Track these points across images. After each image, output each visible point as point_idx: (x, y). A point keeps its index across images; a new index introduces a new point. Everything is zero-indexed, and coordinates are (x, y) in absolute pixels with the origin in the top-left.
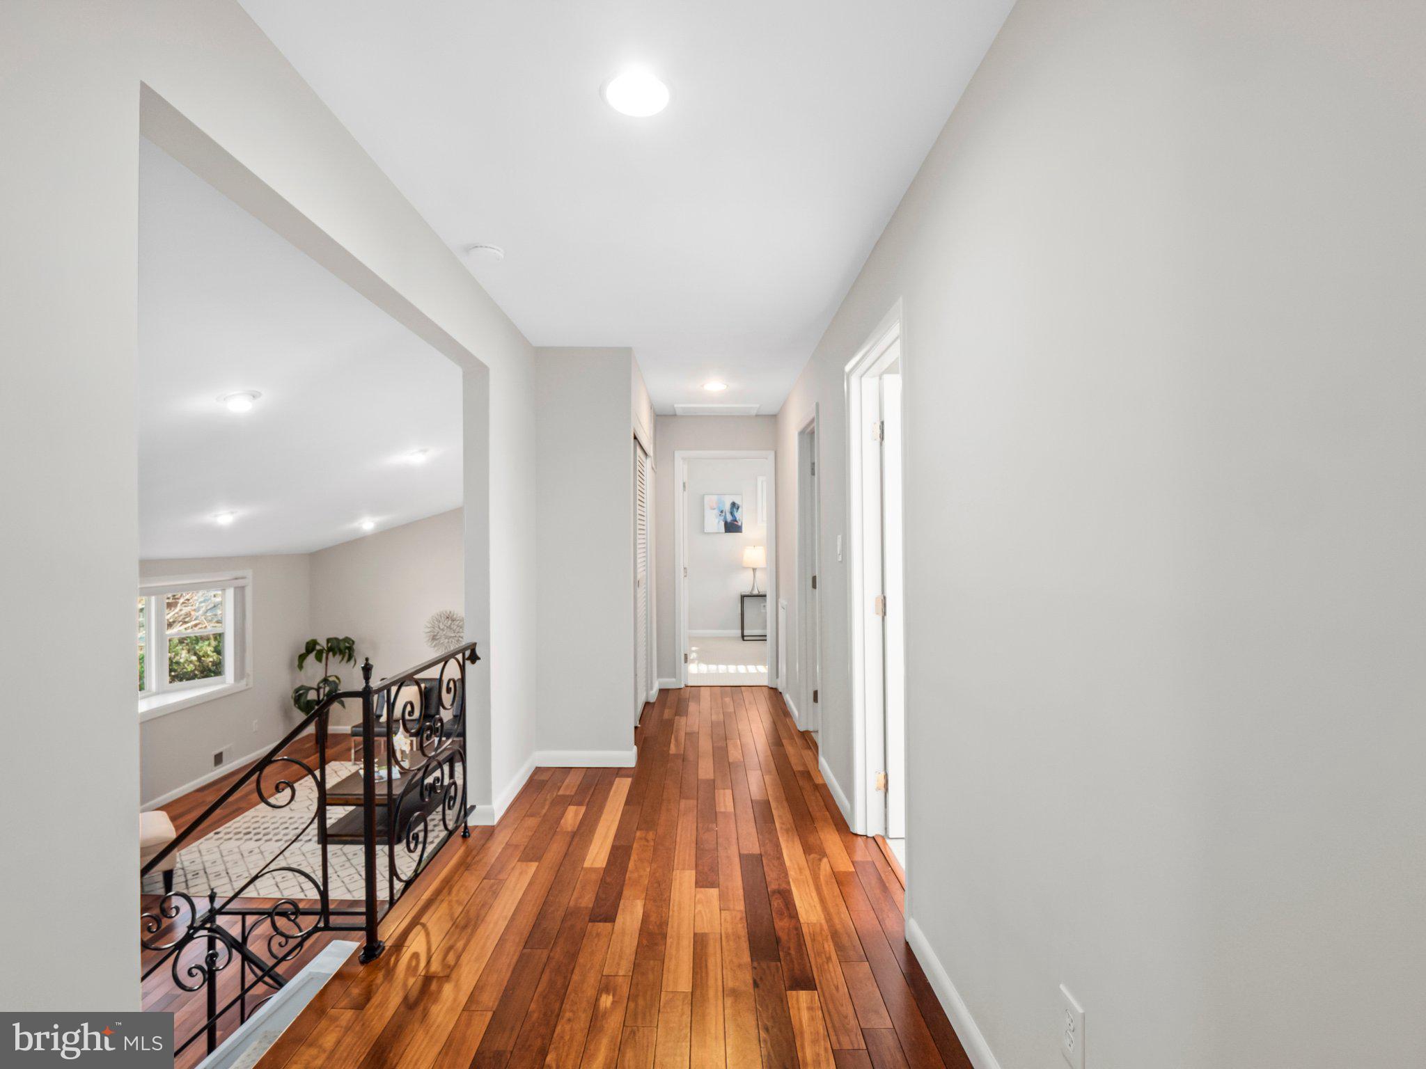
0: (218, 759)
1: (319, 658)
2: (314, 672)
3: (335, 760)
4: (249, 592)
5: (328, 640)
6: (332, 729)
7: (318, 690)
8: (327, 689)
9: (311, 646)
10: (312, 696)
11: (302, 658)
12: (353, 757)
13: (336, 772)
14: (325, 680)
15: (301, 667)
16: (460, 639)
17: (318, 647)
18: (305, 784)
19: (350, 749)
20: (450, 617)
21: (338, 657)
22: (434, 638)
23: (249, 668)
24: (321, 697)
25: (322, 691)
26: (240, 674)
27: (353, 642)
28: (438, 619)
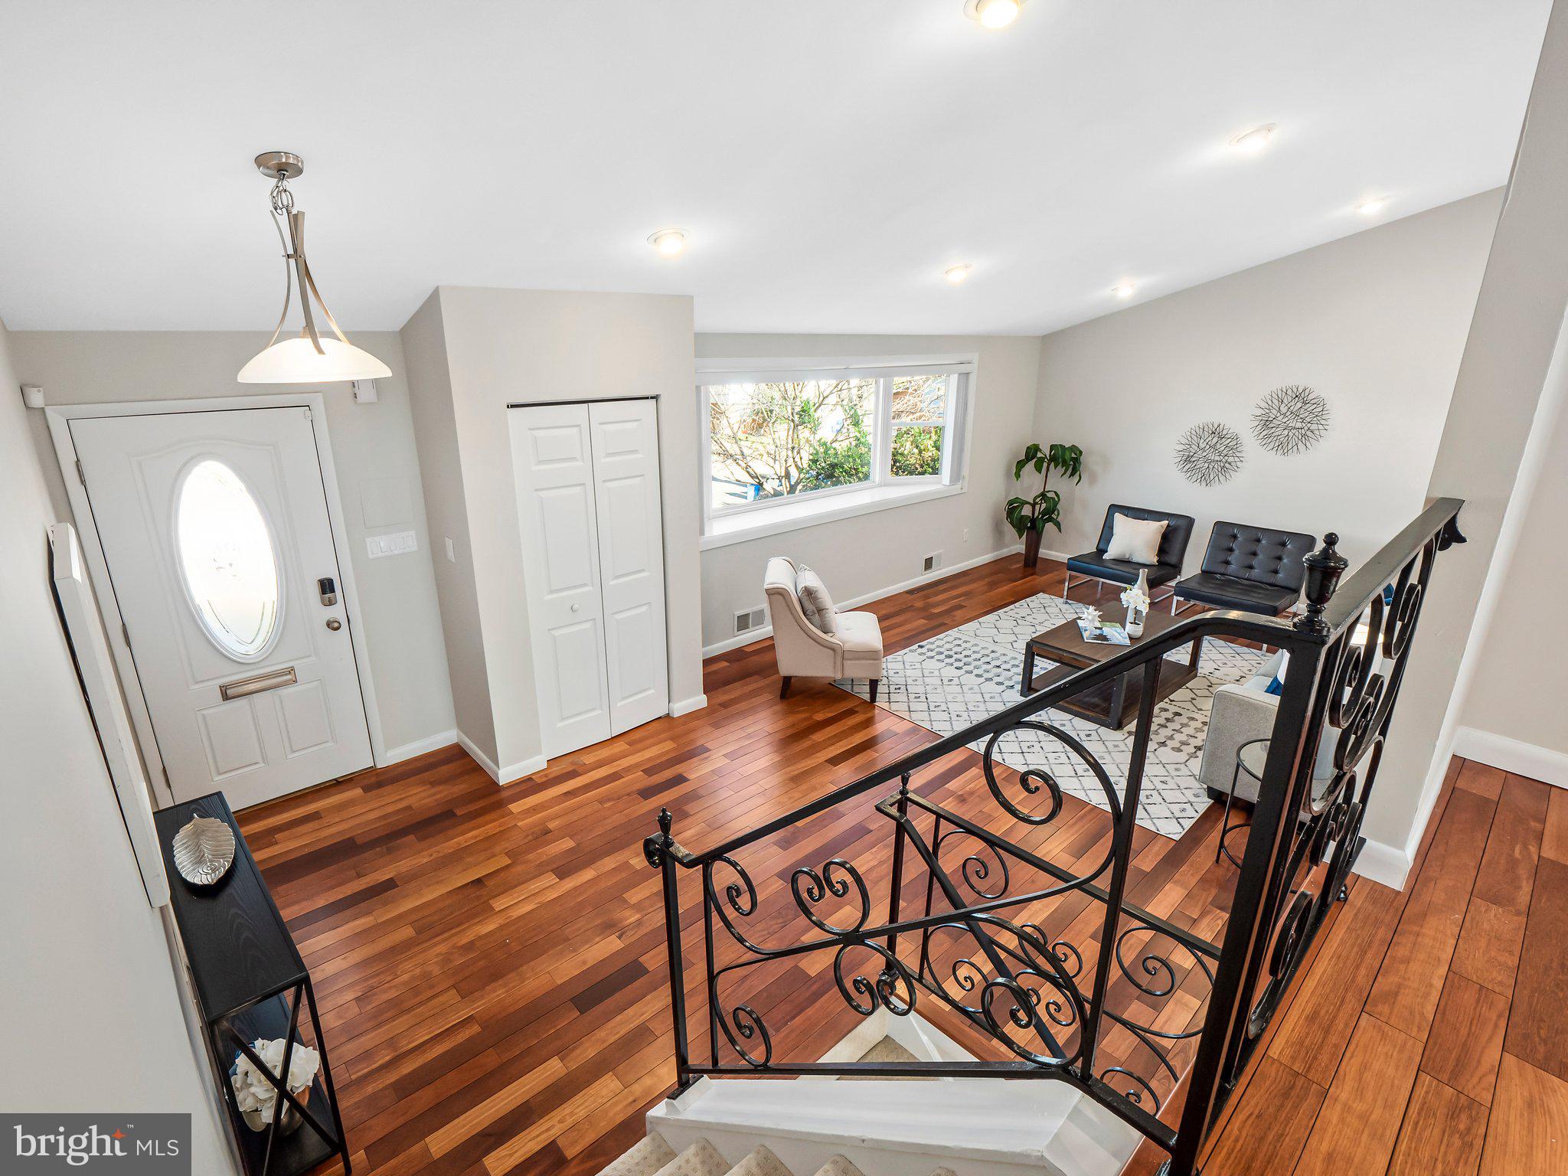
0: (929, 564)
1: (1038, 469)
2: (1031, 484)
3: (1044, 592)
4: (973, 379)
5: (1052, 447)
6: (1044, 553)
7: (1033, 506)
8: (1044, 506)
9: (1032, 452)
10: (1026, 511)
11: (1021, 465)
12: (1065, 593)
13: (1045, 607)
14: (1043, 495)
15: (1018, 475)
16: (1227, 465)
17: (1039, 455)
18: (1011, 613)
19: (1063, 582)
20: (1217, 432)
21: (1061, 470)
22: (1188, 460)
23: (965, 472)
24: (1036, 515)
25: (1037, 507)
26: (956, 476)
27: (1081, 452)
28: (1198, 434)
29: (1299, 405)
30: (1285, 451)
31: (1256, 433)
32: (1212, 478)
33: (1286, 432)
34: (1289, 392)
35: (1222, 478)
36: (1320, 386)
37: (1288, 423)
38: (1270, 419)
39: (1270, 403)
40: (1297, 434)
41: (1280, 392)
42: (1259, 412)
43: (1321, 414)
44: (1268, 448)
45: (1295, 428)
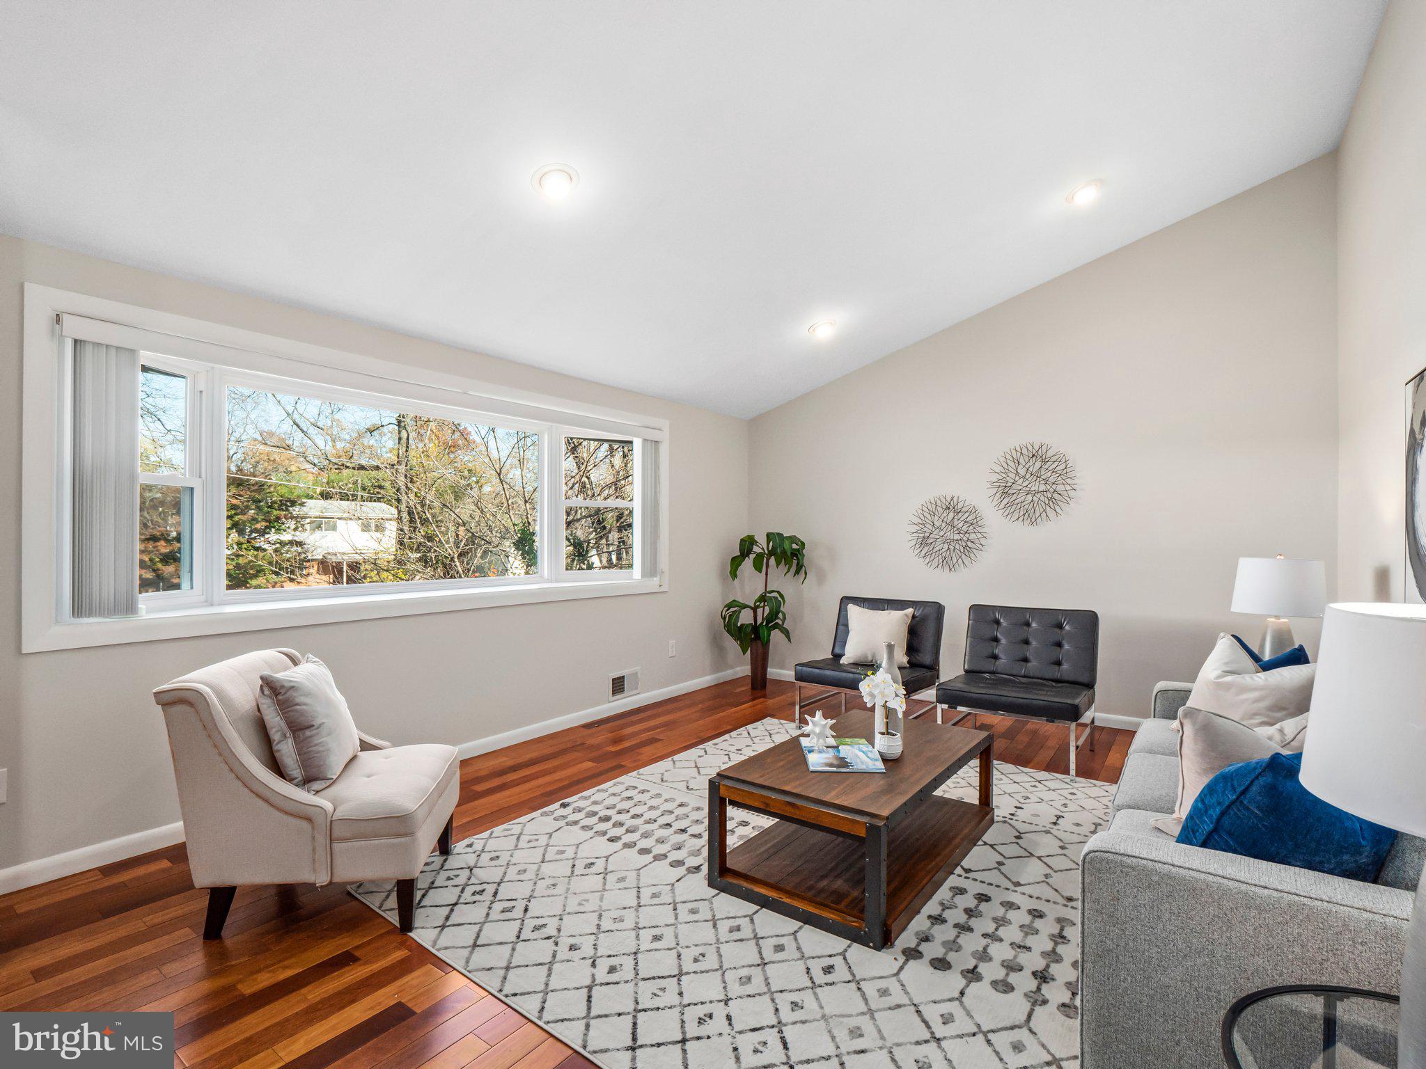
0: (618, 685)
1: (758, 566)
2: (750, 585)
3: (772, 716)
4: (664, 450)
5: (769, 536)
6: (773, 672)
7: (755, 609)
8: (767, 610)
9: (747, 545)
10: (746, 618)
11: (736, 562)
12: (797, 716)
13: (770, 735)
14: (763, 598)
15: (734, 575)
16: (970, 544)
17: (756, 549)
18: (725, 746)
19: (793, 704)
20: (951, 507)
21: (783, 568)
22: (924, 542)
23: (664, 562)
24: (759, 621)
25: (760, 611)
26: (651, 569)
27: (803, 544)
28: (931, 510)
29: (1038, 465)
30: (1033, 520)
31: (995, 502)
32: (955, 561)
33: (1029, 497)
34: (1024, 451)
35: (967, 561)
36: (1056, 442)
37: (1029, 486)
38: (1009, 484)
39: (1005, 466)
40: (1042, 498)
41: (1014, 452)
42: (995, 478)
43: (1065, 471)
44: (1013, 519)
45: (1038, 492)
